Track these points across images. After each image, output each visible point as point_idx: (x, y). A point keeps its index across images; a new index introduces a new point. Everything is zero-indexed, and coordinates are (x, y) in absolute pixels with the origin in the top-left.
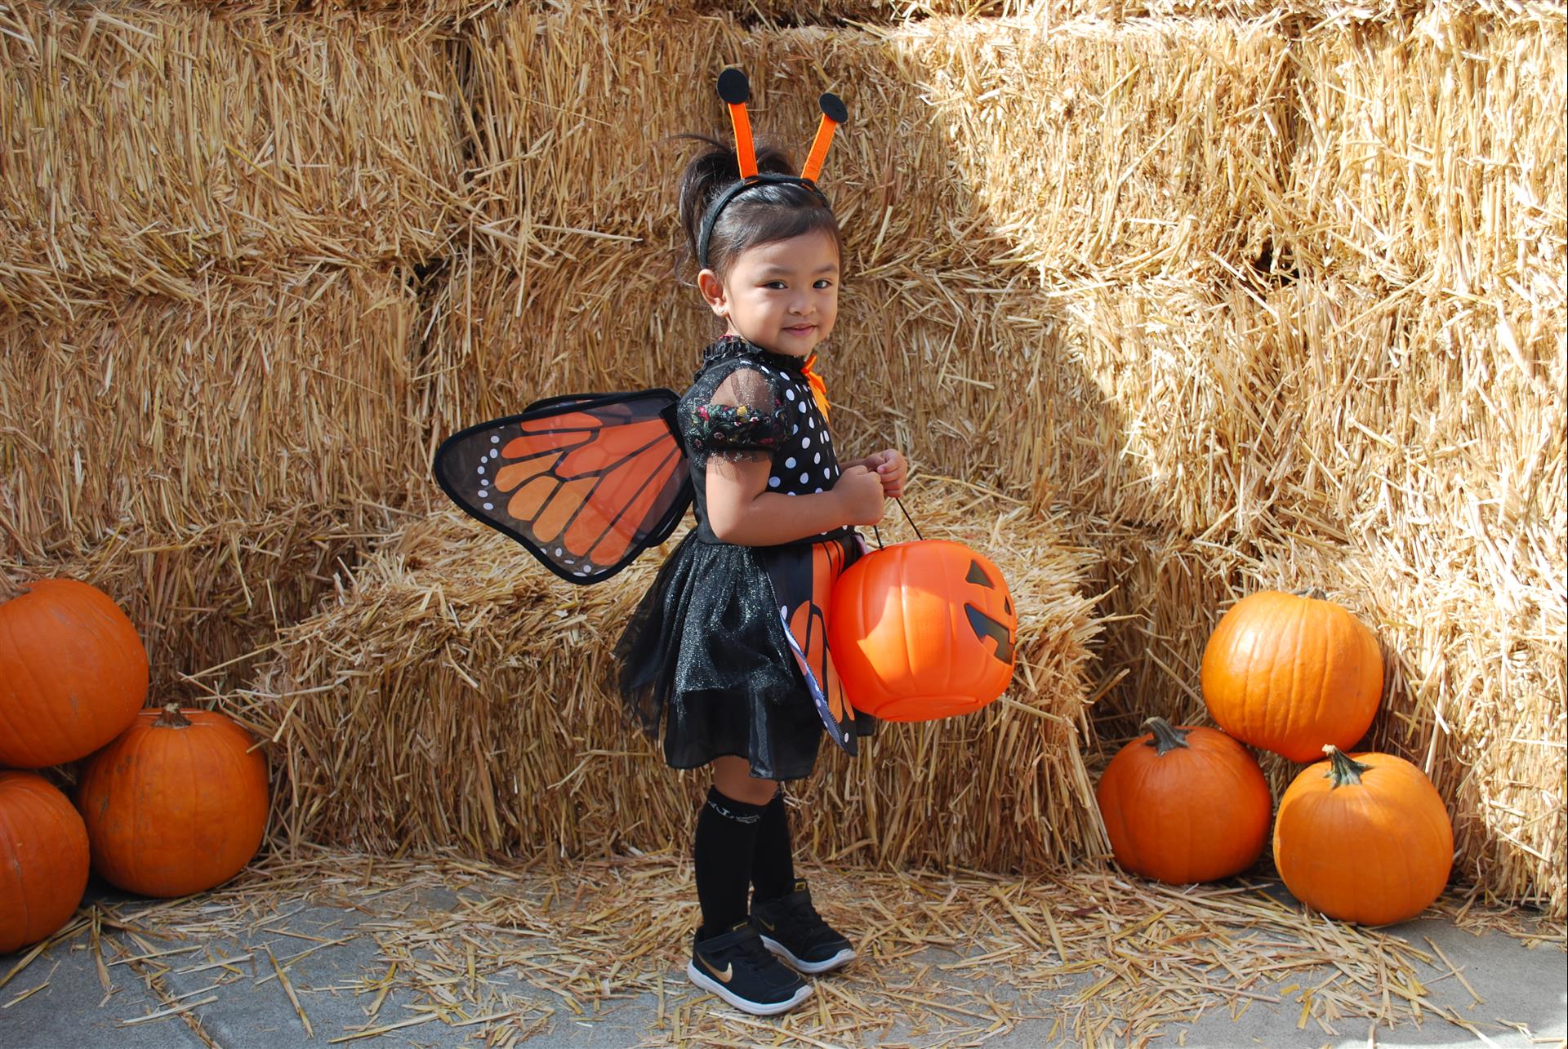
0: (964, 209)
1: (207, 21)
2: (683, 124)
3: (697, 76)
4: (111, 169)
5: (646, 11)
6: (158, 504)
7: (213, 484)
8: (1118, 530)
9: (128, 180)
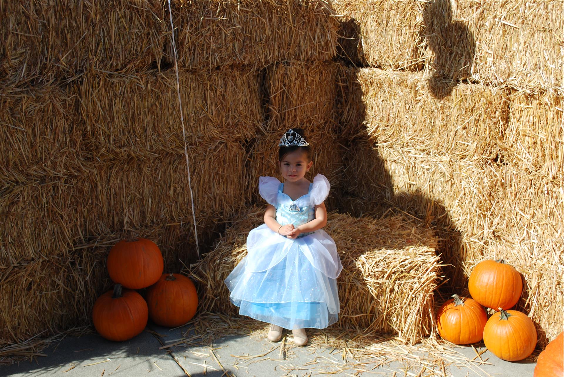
0: (410, 130)
1: (191, 76)
2: (327, 95)
3: (331, 81)
4: (163, 119)
5: (317, 64)
6: (171, 211)
7: (186, 205)
8: (450, 231)
9: (167, 122)
